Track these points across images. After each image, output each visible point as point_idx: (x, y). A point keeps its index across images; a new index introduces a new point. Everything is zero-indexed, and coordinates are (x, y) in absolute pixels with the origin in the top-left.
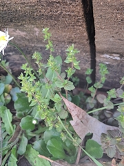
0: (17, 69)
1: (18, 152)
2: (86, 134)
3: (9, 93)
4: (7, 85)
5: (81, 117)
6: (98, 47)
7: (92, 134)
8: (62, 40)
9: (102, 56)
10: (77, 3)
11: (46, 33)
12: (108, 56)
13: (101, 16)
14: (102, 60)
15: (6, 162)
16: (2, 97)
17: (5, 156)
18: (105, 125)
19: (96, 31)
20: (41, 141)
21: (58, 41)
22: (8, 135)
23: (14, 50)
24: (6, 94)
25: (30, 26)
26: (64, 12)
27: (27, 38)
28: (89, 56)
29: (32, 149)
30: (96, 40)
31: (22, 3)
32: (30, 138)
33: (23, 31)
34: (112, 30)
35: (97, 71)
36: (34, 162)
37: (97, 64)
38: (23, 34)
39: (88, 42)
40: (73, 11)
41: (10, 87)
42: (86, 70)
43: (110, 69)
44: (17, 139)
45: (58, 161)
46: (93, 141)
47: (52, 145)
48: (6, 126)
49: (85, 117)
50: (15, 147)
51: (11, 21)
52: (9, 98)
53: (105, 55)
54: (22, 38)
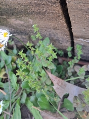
0: (20, 45)
1: (21, 102)
2: (64, 94)
3: (15, 62)
4: (13, 57)
5: (60, 84)
6: (74, 34)
7: (69, 94)
8: (49, 27)
9: (78, 39)
10: (57, 5)
11: (35, 27)
12: (82, 40)
13: (74, 15)
14: (78, 42)
15: (14, 107)
16: (11, 65)
17: (13, 103)
18: (79, 87)
19: (72, 24)
20: (34, 96)
21: (46, 28)
22: (15, 90)
23: (17, 33)
24: (13, 63)
25: (26, 18)
26: (48, 11)
27: (25, 25)
28: (69, 38)
29: (29, 101)
30: (73, 30)
31: (18, 4)
32: (28, 93)
33: (22, 21)
34: (83, 24)
35: (75, 48)
36: (30, 109)
37: (75, 44)
38: (22, 23)
39: (68, 29)
40: (55, 10)
41: (15, 58)
42: (68, 47)
43: (85, 48)
44: (20, 94)
45: (45, 111)
46: (68, 100)
47: (41, 101)
48: (13, 84)
49: (64, 84)
50: (19, 98)
51: (13, 15)
52: (15, 66)
53: (80, 39)
54: (22, 25)
